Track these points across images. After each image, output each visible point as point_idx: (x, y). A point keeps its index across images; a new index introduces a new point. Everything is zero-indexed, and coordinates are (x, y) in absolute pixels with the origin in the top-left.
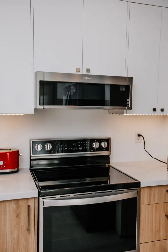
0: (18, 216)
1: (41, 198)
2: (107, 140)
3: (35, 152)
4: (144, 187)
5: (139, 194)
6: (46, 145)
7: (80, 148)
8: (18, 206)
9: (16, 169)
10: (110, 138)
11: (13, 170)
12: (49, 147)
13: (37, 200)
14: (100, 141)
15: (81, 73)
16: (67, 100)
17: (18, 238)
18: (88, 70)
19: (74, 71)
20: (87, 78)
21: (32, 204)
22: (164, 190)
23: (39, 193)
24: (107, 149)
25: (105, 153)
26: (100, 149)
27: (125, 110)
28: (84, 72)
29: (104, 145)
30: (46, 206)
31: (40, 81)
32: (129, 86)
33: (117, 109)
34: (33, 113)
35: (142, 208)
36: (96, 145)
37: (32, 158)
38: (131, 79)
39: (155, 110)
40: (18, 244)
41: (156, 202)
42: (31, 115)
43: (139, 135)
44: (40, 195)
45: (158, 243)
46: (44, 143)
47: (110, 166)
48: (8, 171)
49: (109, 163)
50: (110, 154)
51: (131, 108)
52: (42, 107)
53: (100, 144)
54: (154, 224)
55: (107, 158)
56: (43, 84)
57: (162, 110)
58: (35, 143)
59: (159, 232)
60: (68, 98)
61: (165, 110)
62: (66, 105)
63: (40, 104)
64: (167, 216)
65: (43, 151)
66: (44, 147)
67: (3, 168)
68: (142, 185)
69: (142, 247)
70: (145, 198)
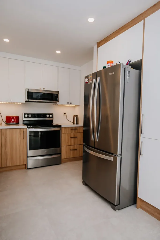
0: (20, 134)
1: (28, 128)
2: (52, 114)
3: (25, 117)
5: (61, 129)
6: (29, 115)
7: (42, 117)
8: (20, 131)
9: (18, 123)
12: (30, 116)
13: (26, 129)
14: (49, 114)
15: (41, 89)
17: (21, 141)
18: (44, 89)
19: (39, 89)
20: (43, 91)
22: (70, 129)
24: (52, 117)
25: (51, 119)
26: (49, 117)
27: (57, 102)
28: (43, 89)
29: (51, 116)
30: (30, 131)
32: (58, 94)
34: (24, 102)
35: (62, 135)
36: (47, 116)
37: (24, 120)
38: (58, 92)
39: (68, 103)
40: (20, 143)
41: (67, 133)
43: (65, 113)
44: (27, 127)
45: (68, 146)
46: (28, 114)
47: (53, 124)
50: (53, 119)
51: (59, 102)
53: (49, 116)
54: (67, 141)
55: (52, 121)
56: (28, 93)
57: (71, 103)
58: (25, 114)
59: (68, 143)
61: (72, 103)
63: (27, 99)
64: (71, 138)
65: (28, 117)
66: (28, 116)
67: (13, 122)
68: (62, 126)
69: (62, 147)
70: (63, 131)
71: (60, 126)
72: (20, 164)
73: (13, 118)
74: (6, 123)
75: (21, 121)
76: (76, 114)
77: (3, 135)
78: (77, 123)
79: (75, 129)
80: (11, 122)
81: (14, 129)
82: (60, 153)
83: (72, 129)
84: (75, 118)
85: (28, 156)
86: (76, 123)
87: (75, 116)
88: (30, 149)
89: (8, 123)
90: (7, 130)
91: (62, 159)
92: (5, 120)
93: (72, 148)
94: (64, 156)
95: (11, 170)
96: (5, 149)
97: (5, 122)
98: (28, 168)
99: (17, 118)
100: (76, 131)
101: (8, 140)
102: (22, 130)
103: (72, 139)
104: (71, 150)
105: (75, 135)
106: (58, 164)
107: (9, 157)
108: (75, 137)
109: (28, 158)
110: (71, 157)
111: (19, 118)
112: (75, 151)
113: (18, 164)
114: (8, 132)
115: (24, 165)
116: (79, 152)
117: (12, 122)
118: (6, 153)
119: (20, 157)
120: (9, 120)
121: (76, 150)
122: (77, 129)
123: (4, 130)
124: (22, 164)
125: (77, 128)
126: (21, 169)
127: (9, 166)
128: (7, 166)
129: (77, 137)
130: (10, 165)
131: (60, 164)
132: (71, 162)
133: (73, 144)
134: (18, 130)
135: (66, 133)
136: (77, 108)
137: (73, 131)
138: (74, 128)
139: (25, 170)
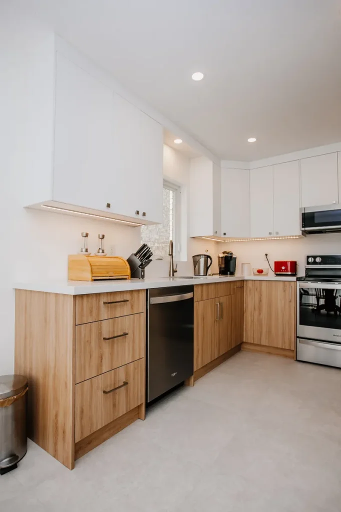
0: (284, 291)
3: (308, 263)
8: (284, 286)
9: (295, 273)
11: (293, 273)
12: (318, 260)
17: (285, 305)
30: (301, 287)
31: (303, 214)
34: (301, 234)
37: (307, 267)
44: (297, 280)
46: (315, 257)
48: (290, 273)
52: (304, 229)
63: (304, 227)
65: (315, 263)
66: (315, 260)
72: (283, 347)
73: (284, 264)
75: (301, 271)
77: (257, 289)
80: (281, 272)
85: (298, 335)
88: (300, 324)
89: (277, 273)
92: (273, 267)
95: (270, 353)
96: (260, 314)
97: (274, 272)
98: (298, 359)
99: (294, 265)
101: (264, 300)
107: (264, 330)
109: (298, 339)
111: (298, 264)
113: (280, 346)
114: (264, 286)
115: (290, 350)
117: (283, 272)
118: (260, 322)
119: (283, 334)
120: (279, 267)
124: (287, 347)
126: (286, 356)
127: (264, 344)
130: (267, 344)
134: (281, 285)
139: (292, 361)
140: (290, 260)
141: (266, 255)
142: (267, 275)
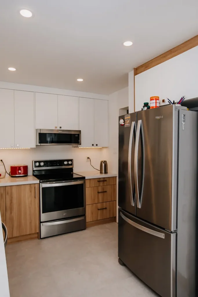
1: (40, 184)
2: (71, 160)
3: (35, 166)
4: (87, 179)
5: (85, 182)
6: (41, 163)
7: (58, 164)
8: (31, 188)
9: (27, 175)
10: (73, 159)
11: (25, 175)
12: (42, 164)
13: (39, 184)
14: (68, 161)
15: (57, 129)
16: (50, 141)
17: (31, 201)
18: (61, 128)
19: (54, 128)
20: (60, 131)
21: (37, 186)
22: (96, 180)
23: (40, 181)
24: (71, 165)
25: (70, 167)
26: (68, 165)
27: (79, 145)
28: (59, 129)
29: (70, 163)
30: (43, 187)
31: (39, 133)
32: (79, 134)
33: (74, 145)
34: (35, 147)
35: (87, 189)
36: (65, 163)
37: (34, 169)
38: (80, 131)
39: (93, 145)
40: (31, 204)
41: (93, 186)
42: (34, 148)
43: (88, 158)
45: (94, 205)
46: (40, 162)
47: (73, 173)
49: (73, 172)
50: (73, 167)
51: (80, 144)
52: (40, 144)
54: (92, 197)
55: (71, 170)
56: (40, 134)
58: (36, 162)
59: (95, 200)
60: (51, 140)
61: (98, 145)
62: (50, 143)
63: (39, 143)
64: (98, 193)
65: (40, 166)
67: (21, 174)
68: (86, 178)
69: (87, 206)
70: (87, 184)
71: (83, 178)
72: (31, 233)
73: (19, 168)
74: (11, 175)
75: (30, 172)
76: (104, 160)
77: (8, 193)
78: (106, 172)
79: (104, 180)
80: (17, 174)
81: (22, 186)
82: (84, 215)
83: (99, 181)
84: (103, 165)
85: (41, 221)
86: (104, 172)
87: (103, 163)
88: (43, 212)
89: (13, 176)
90: (13, 187)
91: (87, 222)
92: (9, 170)
93: (99, 206)
94: (89, 218)
95: (19, 241)
96: (11, 213)
97: (9, 174)
98: (41, 237)
99: (26, 168)
100: (105, 183)
102: (33, 186)
103: (100, 195)
104: (98, 209)
105: (103, 189)
106: (82, 230)
108: (104, 192)
109: (41, 224)
110: (99, 218)
111: (28, 167)
112: (104, 210)
113: (28, 233)
114: (14, 190)
115: (35, 233)
116: (110, 211)
117: (19, 174)
119: (31, 223)
120: (14, 171)
121: (106, 208)
122: (106, 181)
123: (9, 187)
124: (33, 232)
125: (106, 179)
126: (32, 239)
127: (16, 236)
128: (14, 236)
129: (106, 192)
130: (18, 235)
131: (85, 229)
132: (100, 226)
133: (101, 201)
134: (28, 188)
135: (91, 186)
136: (105, 151)
137: (101, 184)
138: (102, 180)
139: (37, 241)
140: (23, 165)
141: (1, 161)
142: (4, 177)
